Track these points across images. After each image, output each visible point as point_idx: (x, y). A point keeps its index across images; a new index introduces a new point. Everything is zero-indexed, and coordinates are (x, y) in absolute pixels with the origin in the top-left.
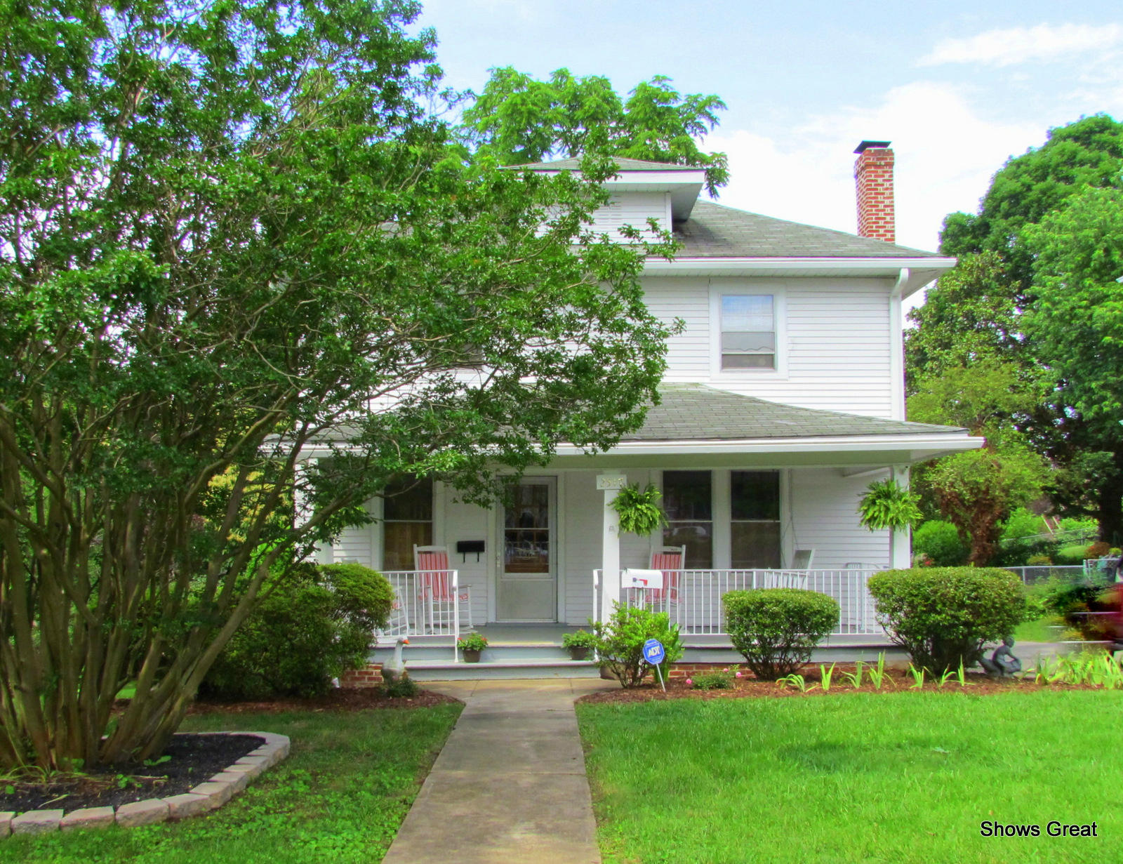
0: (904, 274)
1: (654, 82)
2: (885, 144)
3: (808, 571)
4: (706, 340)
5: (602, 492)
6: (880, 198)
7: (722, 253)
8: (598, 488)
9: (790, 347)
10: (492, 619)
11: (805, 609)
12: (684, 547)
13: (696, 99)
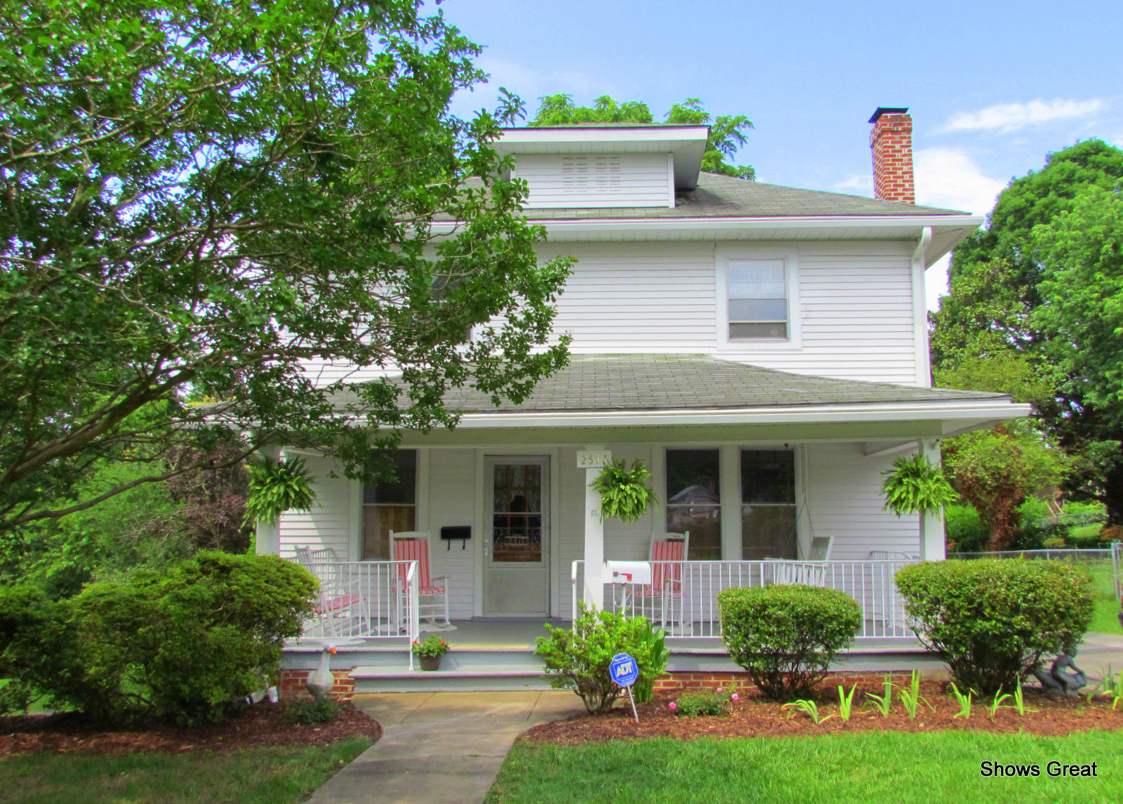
0: (927, 232)
1: (687, 104)
2: (904, 111)
3: (825, 562)
4: (712, 308)
5: (584, 470)
6: (898, 165)
7: (727, 214)
8: (579, 465)
9: (804, 315)
10: (479, 613)
11: (817, 614)
12: (687, 533)
13: (725, 121)
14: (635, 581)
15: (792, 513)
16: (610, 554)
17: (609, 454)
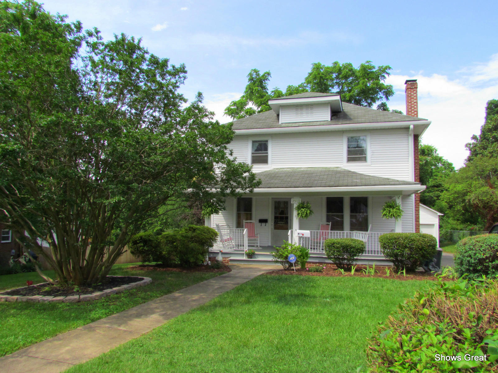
0: (411, 127)
1: (366, 63)
2: (415, 81)
4: (342, 152)
5: (293, 204)
6: (412, 100)
9: (372, 154)
10: (270, 244)
12: (331, 223)
13: (382, 67)
14: (304, 236)
15: (367, 217)
16: (301, 228)
17: (300, 199)
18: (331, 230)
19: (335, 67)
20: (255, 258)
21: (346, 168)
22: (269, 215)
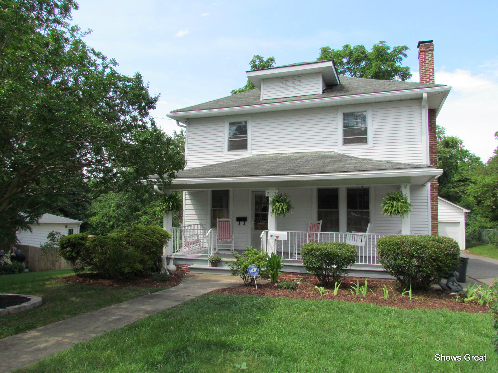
0: (425, 95)
1: (379, 44)
2: (432, 41)
5: (268, 197)
6: (427, 65)
7: (339, 95)
8: (266, 196)
9: (374, 133)
12: (321, 221)
13: (398, 48)
14: (279, 239)
15: (368, 213)
16: (278, 228)
17: (277, 191)
18: (321, 231)
19: (345, 51)
20: (221, 266)
21: (341, 153)
22: (249, 212)
